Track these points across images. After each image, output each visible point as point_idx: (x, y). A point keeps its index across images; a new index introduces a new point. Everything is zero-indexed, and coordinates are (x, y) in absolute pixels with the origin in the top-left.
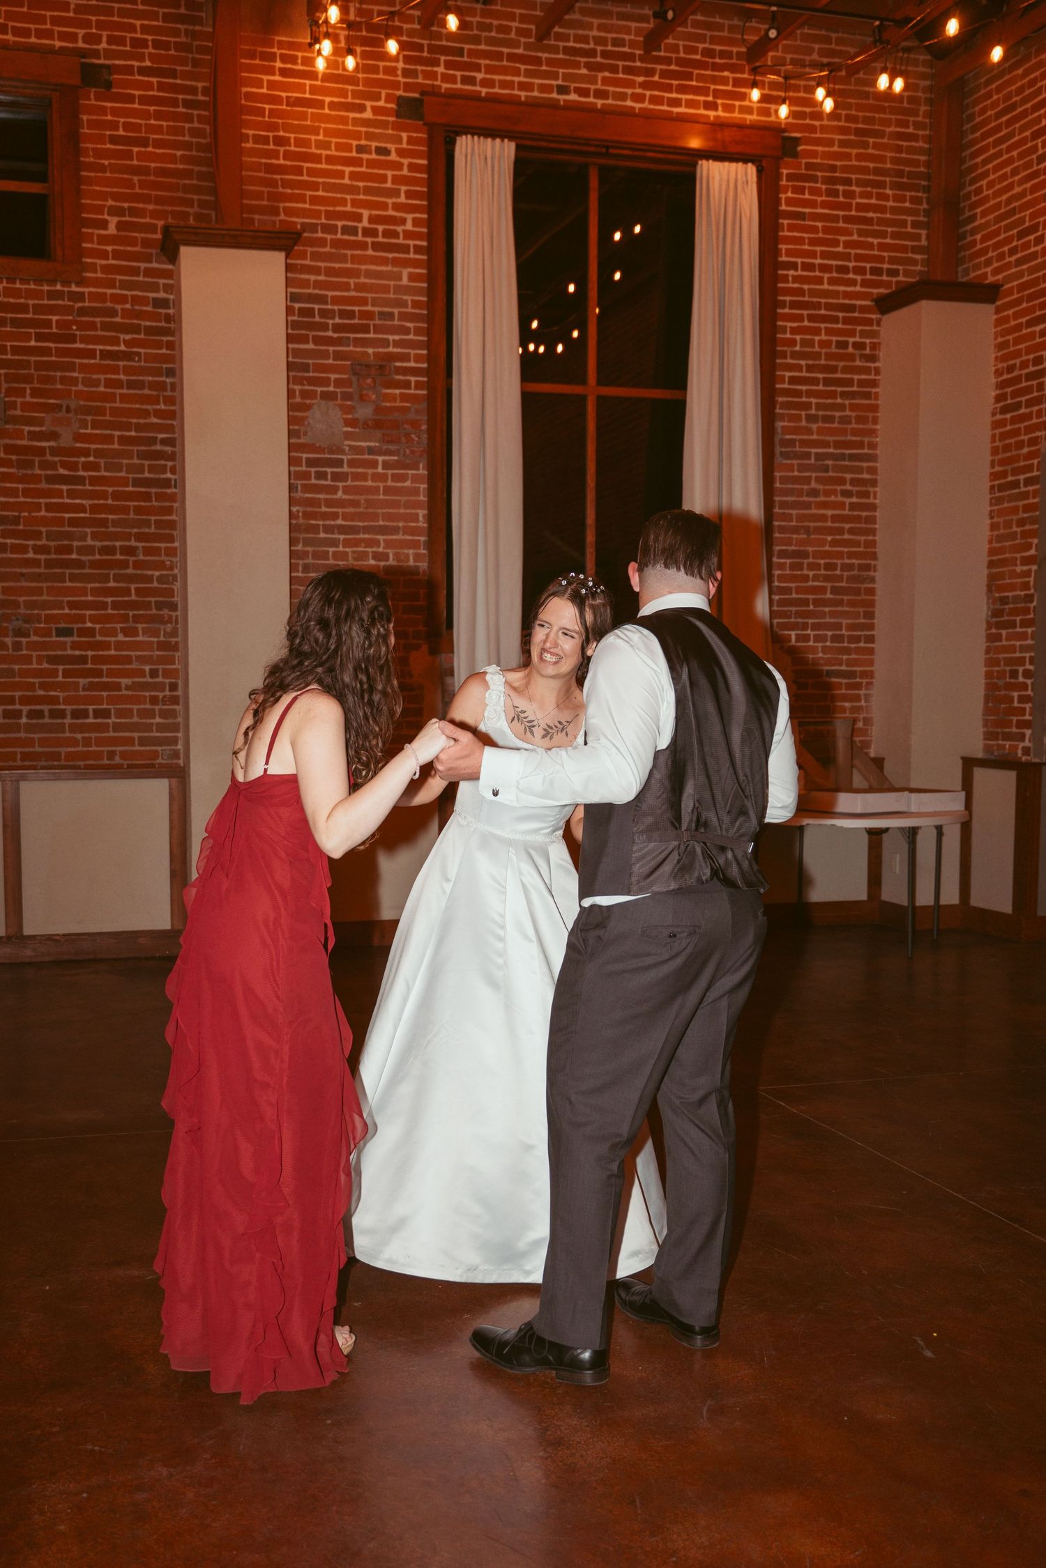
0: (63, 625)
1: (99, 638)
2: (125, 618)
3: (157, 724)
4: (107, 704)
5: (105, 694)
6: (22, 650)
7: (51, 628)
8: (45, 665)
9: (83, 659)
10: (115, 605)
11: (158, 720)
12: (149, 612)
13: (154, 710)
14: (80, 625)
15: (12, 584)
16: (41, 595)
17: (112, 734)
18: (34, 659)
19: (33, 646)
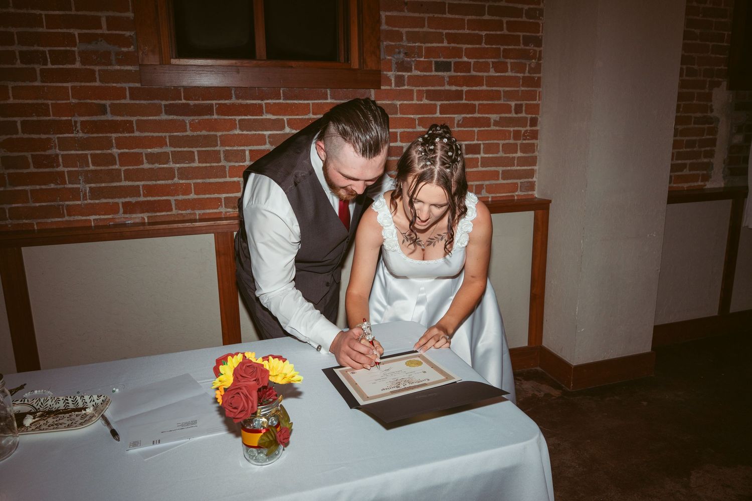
0: (442, 59)
1: (473, 73)
2: (496, 53)
3: (518, 157)
4: (478, 140)
5: (476, 129)
6: (404, 85)
7: (432, 61)
8: (425, 101)
9: (458, 95)
10: (490, 39)
11: (519, 154)
12: (517, 47)
13: (516, 144)
14: (457, 60)
15: (395, 14)
16: (423, 26)
17: (480, 169)
18: (415, 94)
19: (414, 81)
